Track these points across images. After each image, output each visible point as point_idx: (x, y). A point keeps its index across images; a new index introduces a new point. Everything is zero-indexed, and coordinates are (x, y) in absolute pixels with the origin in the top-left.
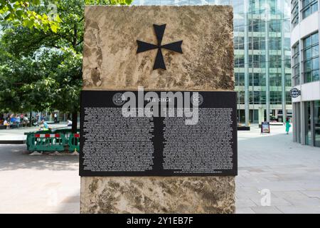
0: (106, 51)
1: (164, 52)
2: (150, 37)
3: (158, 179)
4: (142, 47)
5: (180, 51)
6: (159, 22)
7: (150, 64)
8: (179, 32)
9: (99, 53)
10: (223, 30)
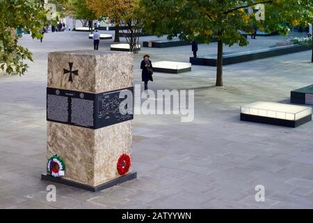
0: (54, 72)
1: (73, 74)
2: (68, 68)
3: (70, 126)
4: (65, 71)
5: (78, 75)
6: (71, 61)
7: (68, 79)
8: (77, 66)
9: (52, 73)
10: (92, 66)
